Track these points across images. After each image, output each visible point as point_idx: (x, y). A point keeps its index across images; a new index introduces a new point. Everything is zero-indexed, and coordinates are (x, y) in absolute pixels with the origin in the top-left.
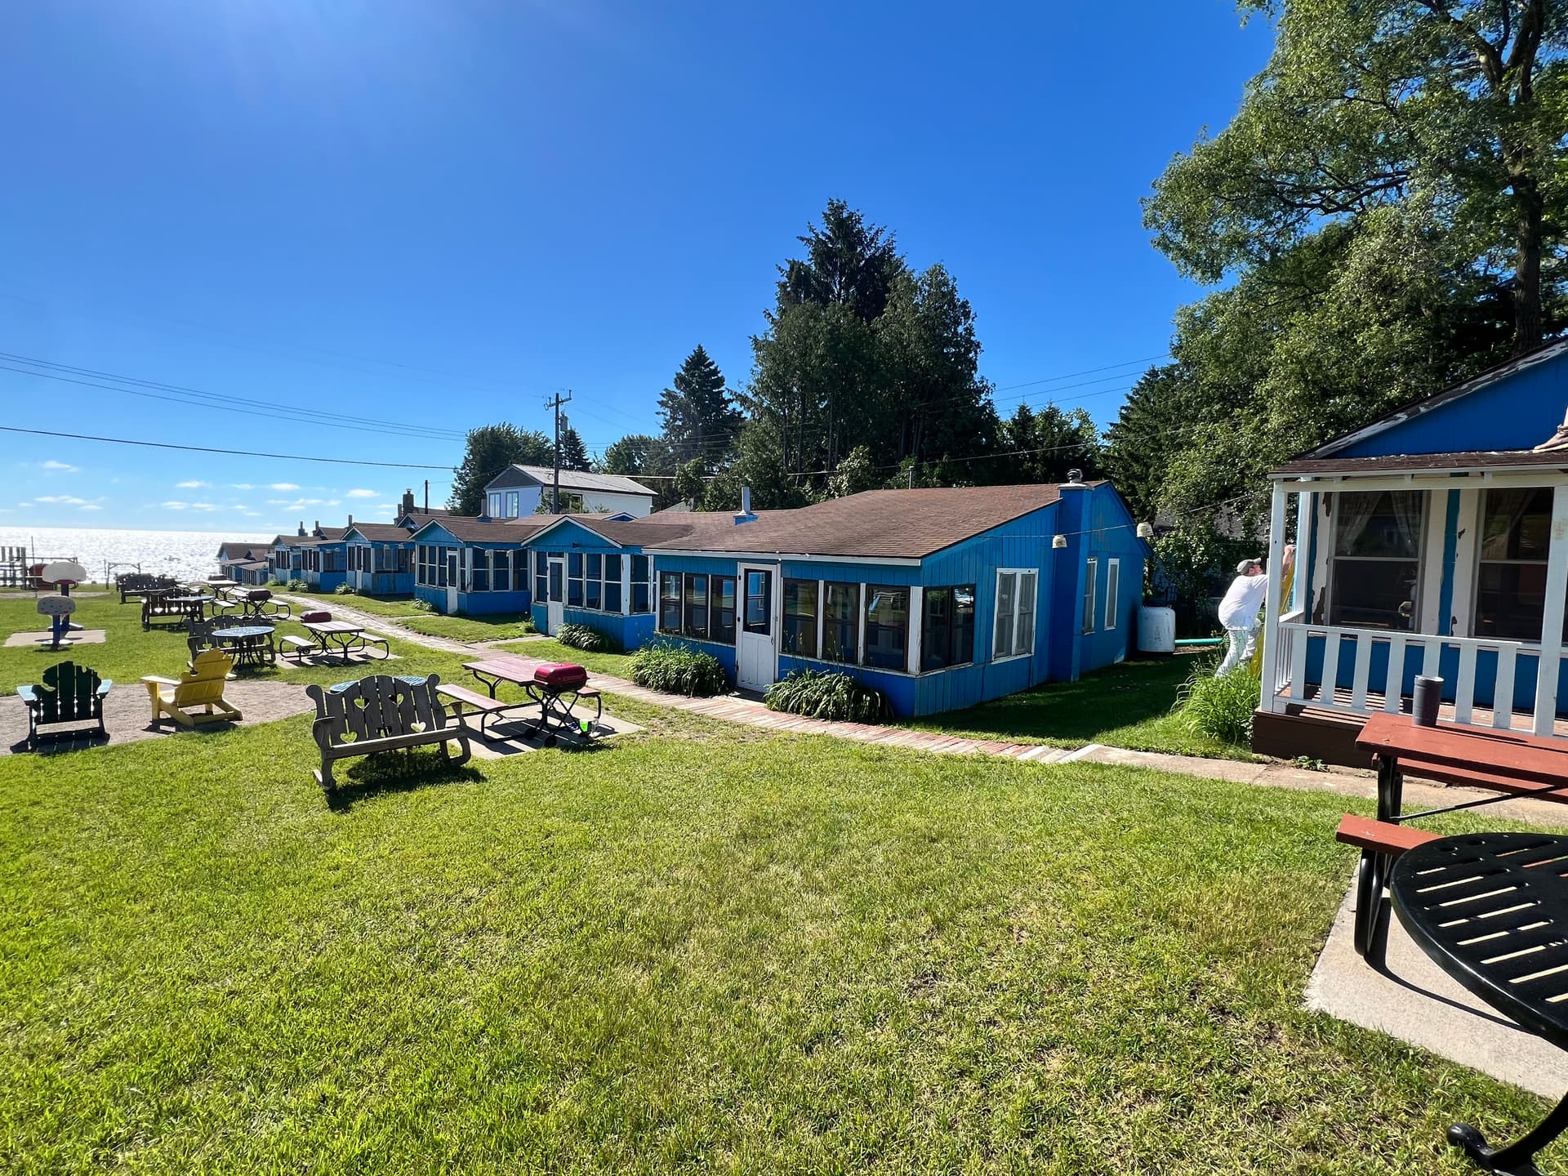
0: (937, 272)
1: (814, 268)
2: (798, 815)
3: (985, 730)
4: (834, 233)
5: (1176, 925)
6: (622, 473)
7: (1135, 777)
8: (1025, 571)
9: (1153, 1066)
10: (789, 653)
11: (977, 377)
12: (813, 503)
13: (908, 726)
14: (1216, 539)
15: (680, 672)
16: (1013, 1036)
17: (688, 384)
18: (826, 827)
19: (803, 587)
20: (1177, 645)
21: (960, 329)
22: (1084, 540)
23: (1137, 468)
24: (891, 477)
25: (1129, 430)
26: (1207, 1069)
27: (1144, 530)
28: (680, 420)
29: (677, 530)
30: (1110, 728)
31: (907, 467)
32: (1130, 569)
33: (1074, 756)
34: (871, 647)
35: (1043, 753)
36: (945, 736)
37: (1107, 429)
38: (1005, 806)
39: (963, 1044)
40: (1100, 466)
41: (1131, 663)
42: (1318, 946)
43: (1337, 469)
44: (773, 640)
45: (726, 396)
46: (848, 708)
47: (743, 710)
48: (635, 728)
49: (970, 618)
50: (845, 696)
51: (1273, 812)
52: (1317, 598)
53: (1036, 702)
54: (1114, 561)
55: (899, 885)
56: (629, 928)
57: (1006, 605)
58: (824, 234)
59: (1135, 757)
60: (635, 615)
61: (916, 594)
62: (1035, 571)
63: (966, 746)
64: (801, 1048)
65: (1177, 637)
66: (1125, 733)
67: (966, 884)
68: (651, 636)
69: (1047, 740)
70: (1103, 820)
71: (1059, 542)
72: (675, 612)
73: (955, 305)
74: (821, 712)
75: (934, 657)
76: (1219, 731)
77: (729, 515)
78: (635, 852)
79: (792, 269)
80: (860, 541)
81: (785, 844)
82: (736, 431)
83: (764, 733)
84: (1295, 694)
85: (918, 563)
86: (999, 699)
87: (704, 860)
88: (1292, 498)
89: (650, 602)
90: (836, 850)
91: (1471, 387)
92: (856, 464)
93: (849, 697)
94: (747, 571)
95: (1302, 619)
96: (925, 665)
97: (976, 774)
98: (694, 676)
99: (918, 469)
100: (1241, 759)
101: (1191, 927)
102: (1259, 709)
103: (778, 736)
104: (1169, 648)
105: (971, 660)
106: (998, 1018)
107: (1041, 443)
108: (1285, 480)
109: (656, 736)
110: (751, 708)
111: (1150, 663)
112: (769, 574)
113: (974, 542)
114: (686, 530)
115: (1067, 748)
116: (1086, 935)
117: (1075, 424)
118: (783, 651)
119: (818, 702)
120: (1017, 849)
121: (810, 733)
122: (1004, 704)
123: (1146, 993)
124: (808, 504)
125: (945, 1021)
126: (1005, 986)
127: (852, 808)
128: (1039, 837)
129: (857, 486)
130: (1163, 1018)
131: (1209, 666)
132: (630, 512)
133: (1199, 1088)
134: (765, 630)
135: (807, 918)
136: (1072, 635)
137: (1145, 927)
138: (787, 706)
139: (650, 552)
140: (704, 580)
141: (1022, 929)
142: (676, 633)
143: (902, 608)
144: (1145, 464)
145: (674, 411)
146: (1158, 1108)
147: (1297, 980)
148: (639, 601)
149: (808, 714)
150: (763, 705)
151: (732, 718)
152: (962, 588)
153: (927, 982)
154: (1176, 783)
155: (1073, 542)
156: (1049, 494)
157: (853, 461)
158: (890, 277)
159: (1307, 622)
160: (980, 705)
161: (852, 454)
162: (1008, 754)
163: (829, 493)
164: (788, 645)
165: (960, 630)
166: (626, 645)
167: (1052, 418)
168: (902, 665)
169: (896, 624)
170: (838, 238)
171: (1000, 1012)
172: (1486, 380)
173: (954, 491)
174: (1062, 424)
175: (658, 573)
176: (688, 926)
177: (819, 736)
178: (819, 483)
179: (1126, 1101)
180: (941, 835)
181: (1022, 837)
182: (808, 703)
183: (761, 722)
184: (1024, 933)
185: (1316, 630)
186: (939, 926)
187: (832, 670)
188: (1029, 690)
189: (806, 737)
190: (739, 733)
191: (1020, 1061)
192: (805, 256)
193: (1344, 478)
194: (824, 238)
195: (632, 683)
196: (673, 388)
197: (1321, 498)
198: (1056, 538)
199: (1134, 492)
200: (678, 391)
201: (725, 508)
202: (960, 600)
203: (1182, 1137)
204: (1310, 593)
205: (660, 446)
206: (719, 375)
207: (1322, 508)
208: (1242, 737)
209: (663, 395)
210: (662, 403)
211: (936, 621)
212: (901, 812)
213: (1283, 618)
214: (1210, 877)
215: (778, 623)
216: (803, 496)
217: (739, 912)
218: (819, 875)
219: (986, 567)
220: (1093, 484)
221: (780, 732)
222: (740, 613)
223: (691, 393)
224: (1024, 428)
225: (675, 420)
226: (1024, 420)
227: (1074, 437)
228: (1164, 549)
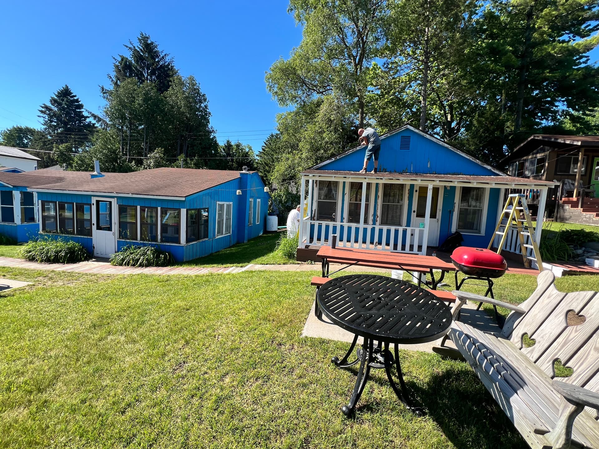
0: (192, 79)
1: (133, 62)
2: (125, 311)
3: (212, 264)
4: (144, 48)
5: (269, 321)
6: (14, 146)
7: (262, 274)
8: (228, 203)
9: (259, 369)
10: (123, 239)
11: (210, 126)
12: (136, 171)
13: (181, 266)
14: (288, 194)
15: (57, 252)
16: (213, 375)
17: (60, 104)
18: (139, 314)
19: (130, 209)
20: (279, 229)
21: (203, 105)
22: (248, 192)
23: (267, 168)
24: (173, 163)
25: (265, 154)
26: (275, 365)
27: (267, 189)
28: (55, 122)
29: (54, 179)
30: (256, 258)
31: (181, 158)
32: (264, 203)
33: (244, 269)
34: (164, 234)
35: (233, 270)
36: (197, 267)
37: (258, 153)
38: (217, 291)
39: (194, 385)
40: (256, 166)
41: (265, 235)
42: (306, 317)
43: (318, 173)
44: (114, 234)
45: (85, 114)
46: (153, 260)
47: (98, 267)
48: (26, 284)
49: (207, 221)
50: (152, 256)
51: (299, 279)
52: (313, 212)
53: (232, 251)
54: (259, 200)
55: (171, 330)
56: (15, 389)
57: (221, 215)
58: (139, 48)
59: (263, 267)
60: (25, 223)
61: (183, 212)
62: (231, 203)
63: (205, 270)
64: (119, 413)
65: (279, 225)
66: (260, 259)
67: (199, 324)
68: (37, 234)
69: (235, 265)
70: (250, 290)
71: (239, 193)
72: (54, 222)
73: (200, 94)
74: (140, 264)
75: (193, 237)
76: (288, 255)
77: (87, 174)
78: (22, 348)
79: (122, 60)
80: (158, 189)
81: (118, 325)
82: (92, 132)
83: (109, 277)
84: (307, 242)
85: (184, 199)
86: (219, 252)
87: (68, 343)
88: (307, 182)
89: (36, 217)
90: (143, 322)
91: (348, 153)
92: (157, 155)
93: (154, 256)
94: (98, 202)
95: (310, 219)
96: (188, 241)
97: (207, 281)
98: (66, 254)
99: (185, 160)
100: (293, 263)
101: (273, 320)
102: (298, 248)
103: (117, 277)
104: (276, 230)
105: (207, 237)
106: (208, 371)
107: (235, 155)
108: (305, 175)
109: (40, 286)
110: (102, 266)
111: (270, 235)
112: (111, 202)
113: (208, 191)
114: (60, 179)
115: (242, 267)
116: (241, 332)
117: (247, 150)
118: (120, 238)
119: (138, 260)
120: (220, 306)
121: (134, 274)
122: (220, 253)
123: (258, 346)
124: (133, 171)
125: (187, 379)
126: (211, 358)
127: (152, 303)
128: (228, 300)
129: (158, 165)
130: (263, 352)
131: (285, 235)
132: (19, 168)
133: (272, 372)
134: (110, 229)
135: (126, 355)
136: (245, 226)
137: (260, 324)
138: (122, 263)
139: (34, 190)
140: (71, 205)
141: (219, 335)
142: (55, 232)
143: (178, 218)
144: (270, 167)
145: (51, 117)
146: (260, 382)
147: (300, 329)
148: (28, 215)
149: (134, 265)
150: (109, 263)
151: (91, 272)
152: (204, 209)
153: (181, 366)
154: (274, 274)
155: (244, 193)
156: (236, 174)
157: (157, 153)
158: (172, 76)
159: (311, 220)
160: (211, 254)
161: (156, 151)
162: (220, 272)
163: (144, 167)
164: (122, 235)
165: (203, 226)
166: (19, 241)
167: (239, 146)
168: (178, 241)
169: (176, 224)
170: (146, 52)
171: (209, 368)
172: (351, 151)
173: (200, 170)
174: (242, 149)
175: (40, 201)
176: (56, 378)
177: (138, 274)
178: (140, 163)
179: (250, 384)
180: (191, 307)
181: (222, 301)
182: (133, 260)
183: (108, 272)
184: (220, 337)
185: (313, 222)
186: (187, 343)
187: (144, 245)
188: (230, 247)
189: (132, 276)
190: (95, 278)
191: (215, 384)
192: (129, 55)
193: (319, 176)
194: (138, 50)
195: (25, 260)
196: (49, 104)
197: (315, 181)
198: (238, 191)
199: (266, 176)
200: (52, 106)
201: (86, 170)
202: (204, 214)
203: (266, 389)
204: (312, 211)
205: (41, 135)
206: (80, 103)
207: (315, 185)
208: (294, 256)
209: (43, 107)
210: (42, 112)
211: (193, 223)
212: (175, 301)
213: (304, 219)
214: (280, 302)
215: (116, 225)
216: (131, 168)
217: (89, 363)
218: (134, 335)
219: (213, 201)
220: (251, 172)
221: (117, 275)
222: (94, 221)
223: (62, 109)
224: (229, 149)
225: (51, 121)
226: (229, 146)
227: (246, 155)
228: (274, 196)
